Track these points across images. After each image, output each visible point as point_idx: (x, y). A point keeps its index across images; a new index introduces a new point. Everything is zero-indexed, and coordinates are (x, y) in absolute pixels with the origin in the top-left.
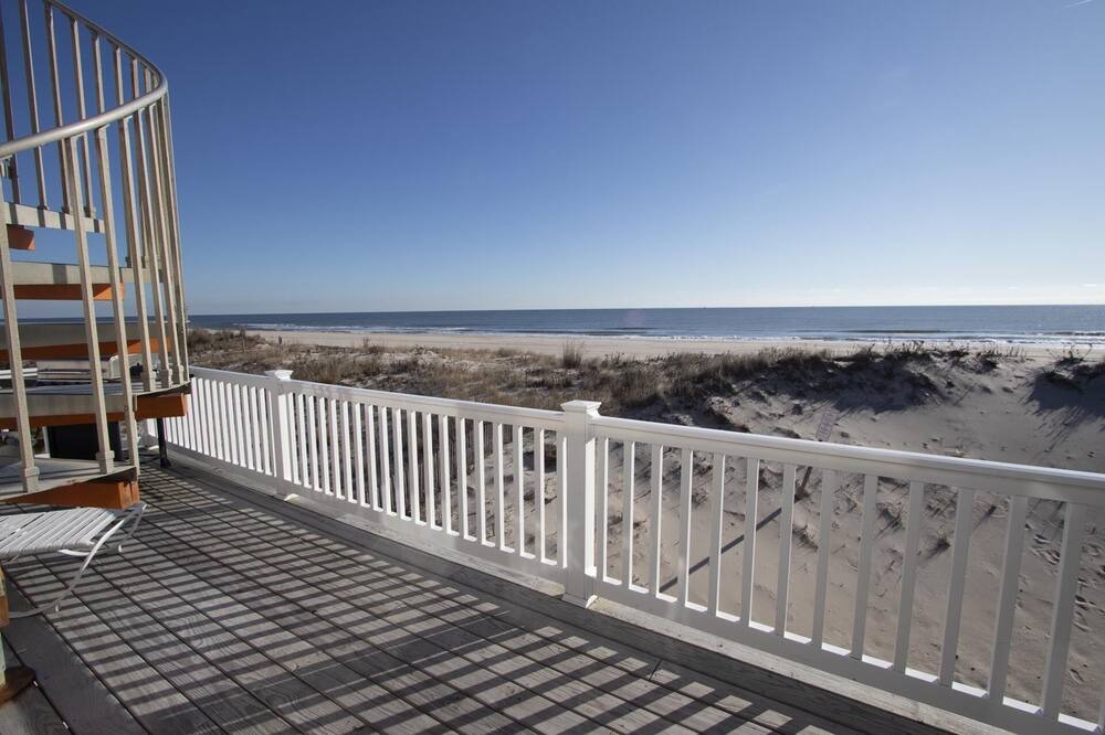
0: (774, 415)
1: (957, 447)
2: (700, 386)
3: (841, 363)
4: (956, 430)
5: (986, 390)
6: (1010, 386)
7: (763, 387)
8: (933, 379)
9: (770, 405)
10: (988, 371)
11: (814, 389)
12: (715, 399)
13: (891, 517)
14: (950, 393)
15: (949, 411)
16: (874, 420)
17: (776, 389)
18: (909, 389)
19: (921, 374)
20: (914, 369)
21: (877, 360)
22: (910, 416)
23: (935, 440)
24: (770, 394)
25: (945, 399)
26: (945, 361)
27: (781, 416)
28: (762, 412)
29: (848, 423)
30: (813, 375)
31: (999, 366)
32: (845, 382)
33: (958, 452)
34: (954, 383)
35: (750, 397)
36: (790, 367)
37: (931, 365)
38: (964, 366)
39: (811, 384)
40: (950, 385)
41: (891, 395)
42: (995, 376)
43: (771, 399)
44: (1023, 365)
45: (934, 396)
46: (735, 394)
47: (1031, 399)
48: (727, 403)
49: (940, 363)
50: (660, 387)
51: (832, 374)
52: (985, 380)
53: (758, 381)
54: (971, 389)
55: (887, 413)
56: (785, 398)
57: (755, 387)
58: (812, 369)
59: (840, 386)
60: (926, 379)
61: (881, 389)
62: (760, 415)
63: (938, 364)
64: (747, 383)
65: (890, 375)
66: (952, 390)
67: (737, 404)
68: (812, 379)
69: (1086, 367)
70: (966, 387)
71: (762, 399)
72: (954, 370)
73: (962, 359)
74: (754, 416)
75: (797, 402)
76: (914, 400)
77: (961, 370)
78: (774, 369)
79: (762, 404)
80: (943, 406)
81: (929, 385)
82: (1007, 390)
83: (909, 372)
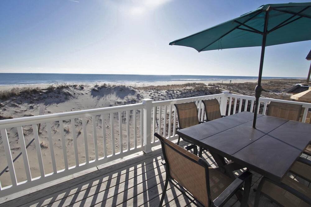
0: (23, 111)
3: (44, 91)
4: (78, 105)
5: (83, 94)
6: (87, 93)
7: (16, 102)
8: (70, 93)
9: (20, 108)
10: (82, 89)
11: (36, 100)
13: (66, 131)
14: (75, 96)
16: (57, 106)
17: (21, 102)
18: (65, 96)
19: (67, 92)
20: (65, 90)
21: (55, 89)
22: (66, 103)
23: (73, 108)
24: (19, 104)
25: (74, 97)
26: (72, 88)
27: (25, 111)
28: (17, 111)
29: (49, 108)
30: (35, 96)
31: (84, 88)
32: (46, 96)
35: (10, 106)
36: (25, 94)
37: (69, 89)
38: (77, 89)
39: (35, 99)
40: (75, 94)
41: (60, 98)
42: (84, 90)
43: (20, 106)
44: (88, 87)
45: (71, 97)
46: (3, 106)
47: (91, 95)
51: (41, 95)
52: (82, 92)
53: (13, 100)
54: (79, 94)
55: (60, 104)
56: (26, 104)
57: (12, 103)
58: (34, 94)
59: (44, 98)
60: (69, 93)
61: (57, 97)
62: (16, 112)
64: (8, 101)
65: (59, 93)
66: (75, 95)
67: (5, 110)
68: (35, 97)
69: (99, 87)
70: (78, 94)
71: (16, 106)
73: (76, 87)
74: (14, 113)
75: (31, 105)
76: (67, 99)
77: (76, 90)
78: (19, 95)
79: (17, 108)
80: (74, 99)
81: (70, 95)
82: (86, 94)
83: (64, 92)
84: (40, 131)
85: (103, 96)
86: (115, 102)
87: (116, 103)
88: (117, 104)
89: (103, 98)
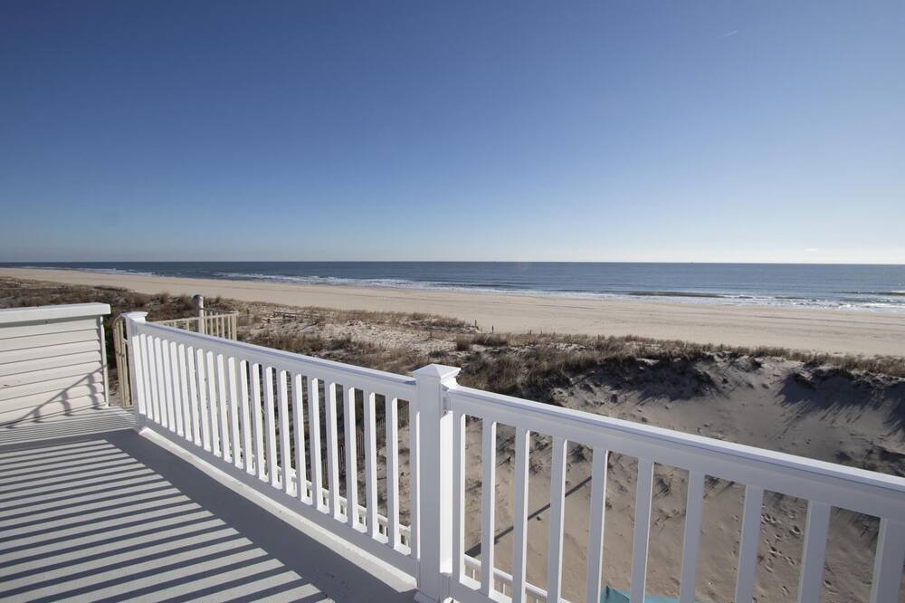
0: (597, 403)
1: (720, 432)
2: (547, 379)
3: (650, 362)
4: (723, 417)
5: (751, 386)
6: (767, 383)
7: (592, 380)
8: (712, 376)
9: (596, 395)
10: (755, 369)
11: (628, 382)
12: (557, 390)
13: (665, 485)
14: (724, 388)
15: (720, 402)
16: (667, 408)
17: (601, 382)
18: (695, 384)
19: (705, 373)
20: (702, 368)
21: (676, 360)
22: (692, 406)
23: (706, 426)
24: (596, 385)
25: (719, 392)
26: (725, 361)
27: (602, 404)
28: (589, 401)
29: (646, 411)
30: (628, 371)
31: (765, 365)
32: (651, 377)
33: (720, 436)
34: (729, 380)
35: (581, 388)
36: (613, 364)
37: (714, 365)
38: (738, 367)
39: (627, 379)
40: (725, 381)
41: (682, 388)
42: (759, 374)
43: (596, 389)
44: (781, 365)
45: (713, 389)
46: (572, 386)
47: (780, 394)
48: (565, 394)
49: (720, 363)
50: (519, 380)
51: (642, 371)
52: (752, 378)
53: (589, 376)
54: (739, 384)
55: (677, 401)
56: (607, 388)
57: (586, 380)
58: (628, 366)
59: (647, 380)
60: (708, 376)
61: (675, 384)
62: (587, 403)
63: (719, 364)
64: (581, 376)
65: (683, 374)
66: (726, 385)
67: (572, 394)
68: (627, 374)
69: (821, 371)
70: (736, 382)
71: (590, 389)
72: (730, 369)
73: (737, 360)
74: (583, 403)
75: (614, 392)
76: (697, 393)
77: (735, 369)
78: (602, 366)
79: (590, 394)
80: (717, 398)
81: (710, 382)
82: (765, 386)
83: (696, 371)
84: (613, 463)
85: (825, 406)
86: (870, 447)
87: (871, 452)
88: (875, 456)
89: (822, 413)
